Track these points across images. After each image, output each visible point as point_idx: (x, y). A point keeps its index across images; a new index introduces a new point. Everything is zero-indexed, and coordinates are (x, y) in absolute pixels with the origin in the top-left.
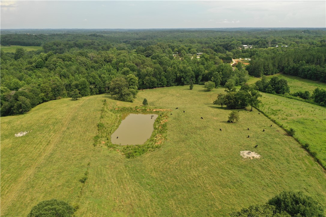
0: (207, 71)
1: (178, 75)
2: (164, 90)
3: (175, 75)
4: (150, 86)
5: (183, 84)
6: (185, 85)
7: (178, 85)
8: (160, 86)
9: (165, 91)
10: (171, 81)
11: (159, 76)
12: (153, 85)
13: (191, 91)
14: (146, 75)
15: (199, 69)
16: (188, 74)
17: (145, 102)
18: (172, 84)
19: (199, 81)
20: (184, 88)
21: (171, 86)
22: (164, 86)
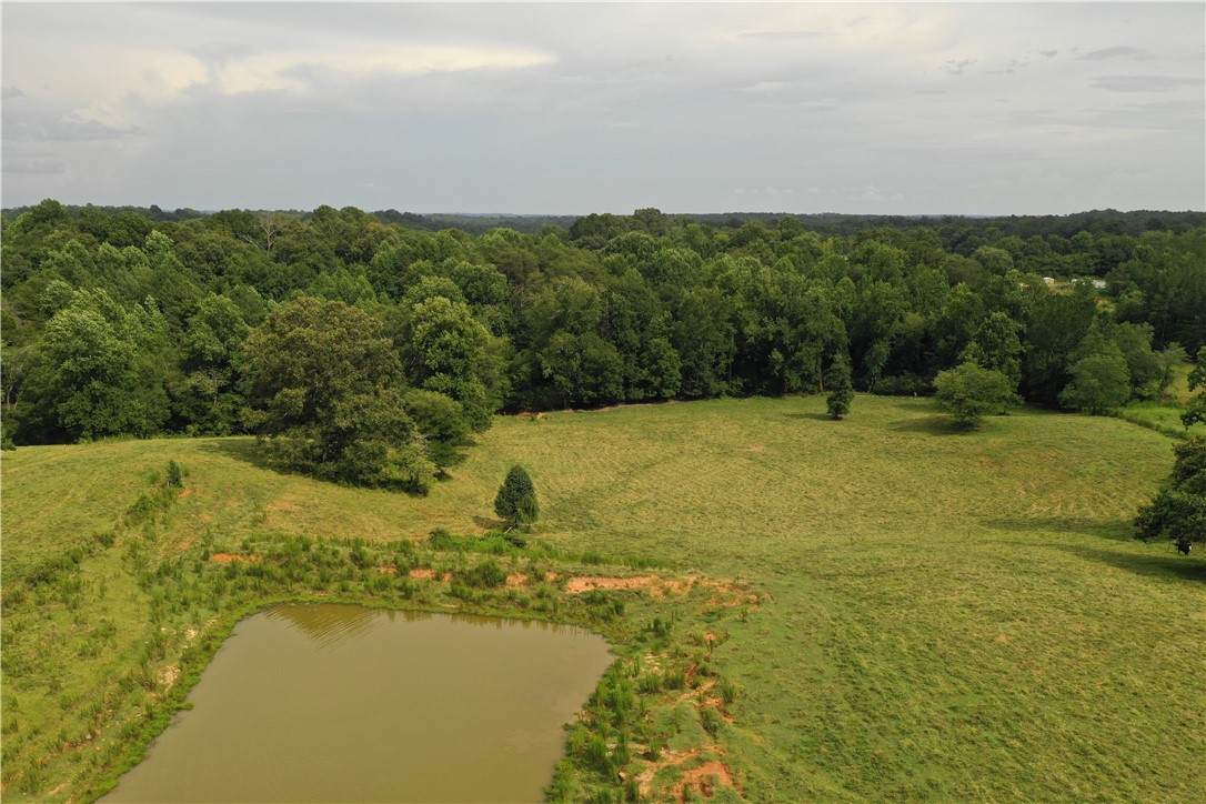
0: (914, 319)
1: (752, 329)
2: (667, 417)
3: (734, 331)
4: (582, 391)
5: (777, 389)
6: (792, 391)
7: (746, 392)
8: (640, 394)
9: (669, 421)
10: (708, 367)
11: (634, 338)
12: (595, 388)
13: (838, 426)
14: (559, 323)
15: (874, 300)
16: (811, 325)
17: (515, 498)
18: (714, 385)
19: (876, 370)
20: (790, 411)
21: (706, 394)
22: (668, 393)
